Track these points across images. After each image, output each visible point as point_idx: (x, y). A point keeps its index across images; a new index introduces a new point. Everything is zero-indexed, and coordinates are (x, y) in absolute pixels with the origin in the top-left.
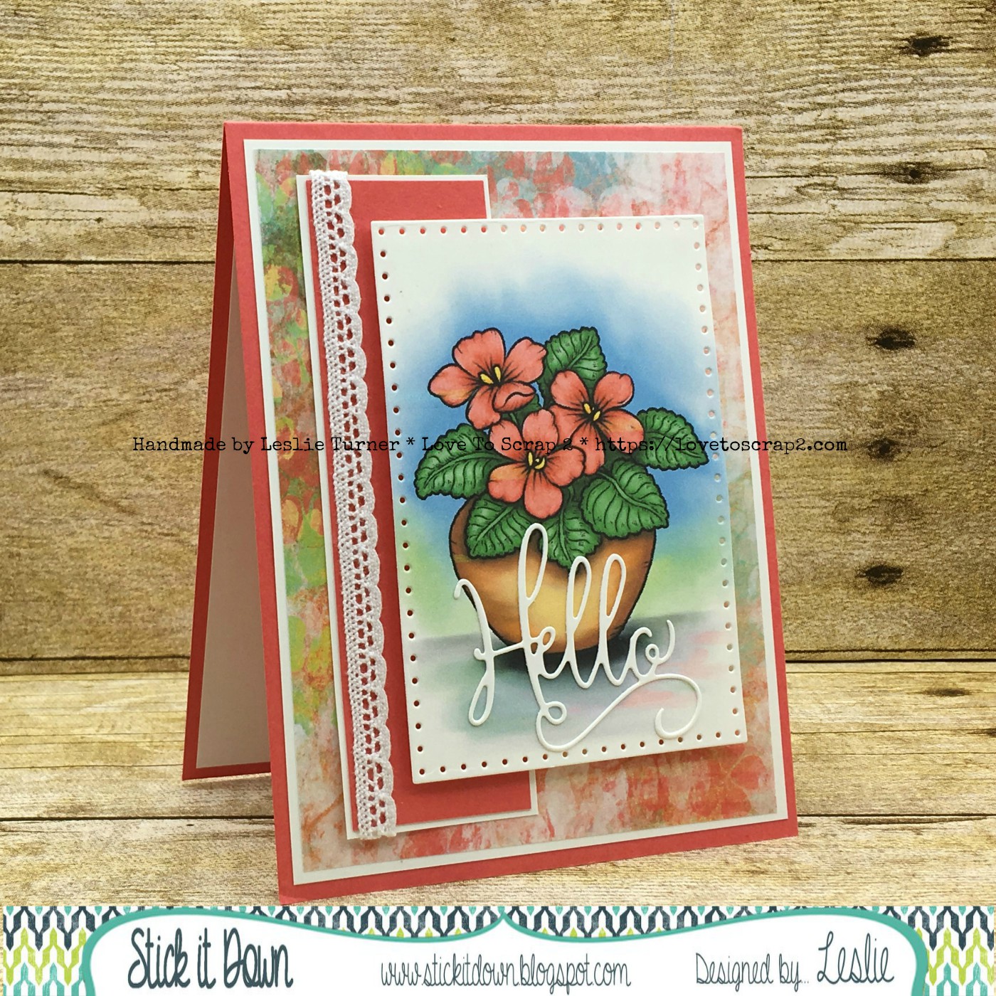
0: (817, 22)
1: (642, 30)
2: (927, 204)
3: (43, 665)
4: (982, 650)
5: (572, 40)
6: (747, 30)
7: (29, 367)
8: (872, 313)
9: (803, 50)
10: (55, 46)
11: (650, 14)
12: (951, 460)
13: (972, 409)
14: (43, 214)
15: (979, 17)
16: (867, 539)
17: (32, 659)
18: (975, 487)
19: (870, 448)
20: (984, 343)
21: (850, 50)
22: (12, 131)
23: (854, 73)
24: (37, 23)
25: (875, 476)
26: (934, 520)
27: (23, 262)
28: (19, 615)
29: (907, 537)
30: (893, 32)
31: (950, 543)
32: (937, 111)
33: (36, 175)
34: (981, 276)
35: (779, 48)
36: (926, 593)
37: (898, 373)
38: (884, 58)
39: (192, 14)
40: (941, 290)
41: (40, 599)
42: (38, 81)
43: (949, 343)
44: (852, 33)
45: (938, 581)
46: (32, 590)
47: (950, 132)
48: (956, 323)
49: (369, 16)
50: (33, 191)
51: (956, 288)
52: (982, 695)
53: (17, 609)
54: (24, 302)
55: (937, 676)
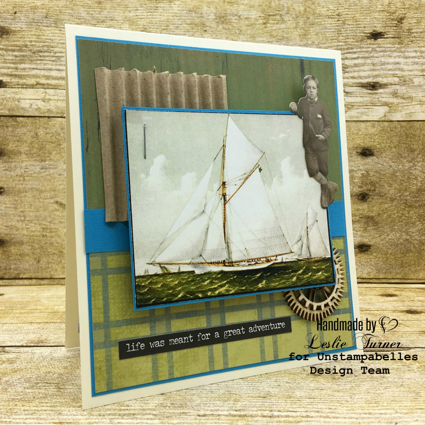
0: (337, 26)
1: (274, 28)
2: (378, 98)
3: (55, 281)
4: (401, 279)
5: (249, 32)
6: (312, 29)
7: (50, 159)
8: (359, 142)
9: (332, 37)
10: (60, 30)
11: (277, 22)
12: (388, 202)
13: (395, 181)
14: (56, 98)
15: (395, 25)
16: (358, 233)
17: (51, 278)
18: (397, 212)
19: (358, 196)
20: (399, 154)
21: (349, 37)
22: (45, 64)
23: (350, 46)
24: (54, 21)
25: (360, 208)
26: (382, 226)
27: (49, 117)
28: (46, 260)
29: (372, 232)
30: (364, 30)
31: (388, 235)
32: (381, 62)
33: (53, 82)
34: (398, 128)
35: (323, 36)
36: (379, 256)
37: (368, 166)
38: (361, 41)
39: (111, 19)
40: (384, 133)
41: (54, 254)
42: (54, 44)
43: (387, 155)
44: (350, 30)
45: (384, 251)
46: (51, 250)
47: (386, 70)
48: (389, 146)
49: (175, 21)
50: (52, 89)
51: (388, 132)
52: (402, 297)
53: (45, 258)
54: (49, 133)
55: (384, 289)
